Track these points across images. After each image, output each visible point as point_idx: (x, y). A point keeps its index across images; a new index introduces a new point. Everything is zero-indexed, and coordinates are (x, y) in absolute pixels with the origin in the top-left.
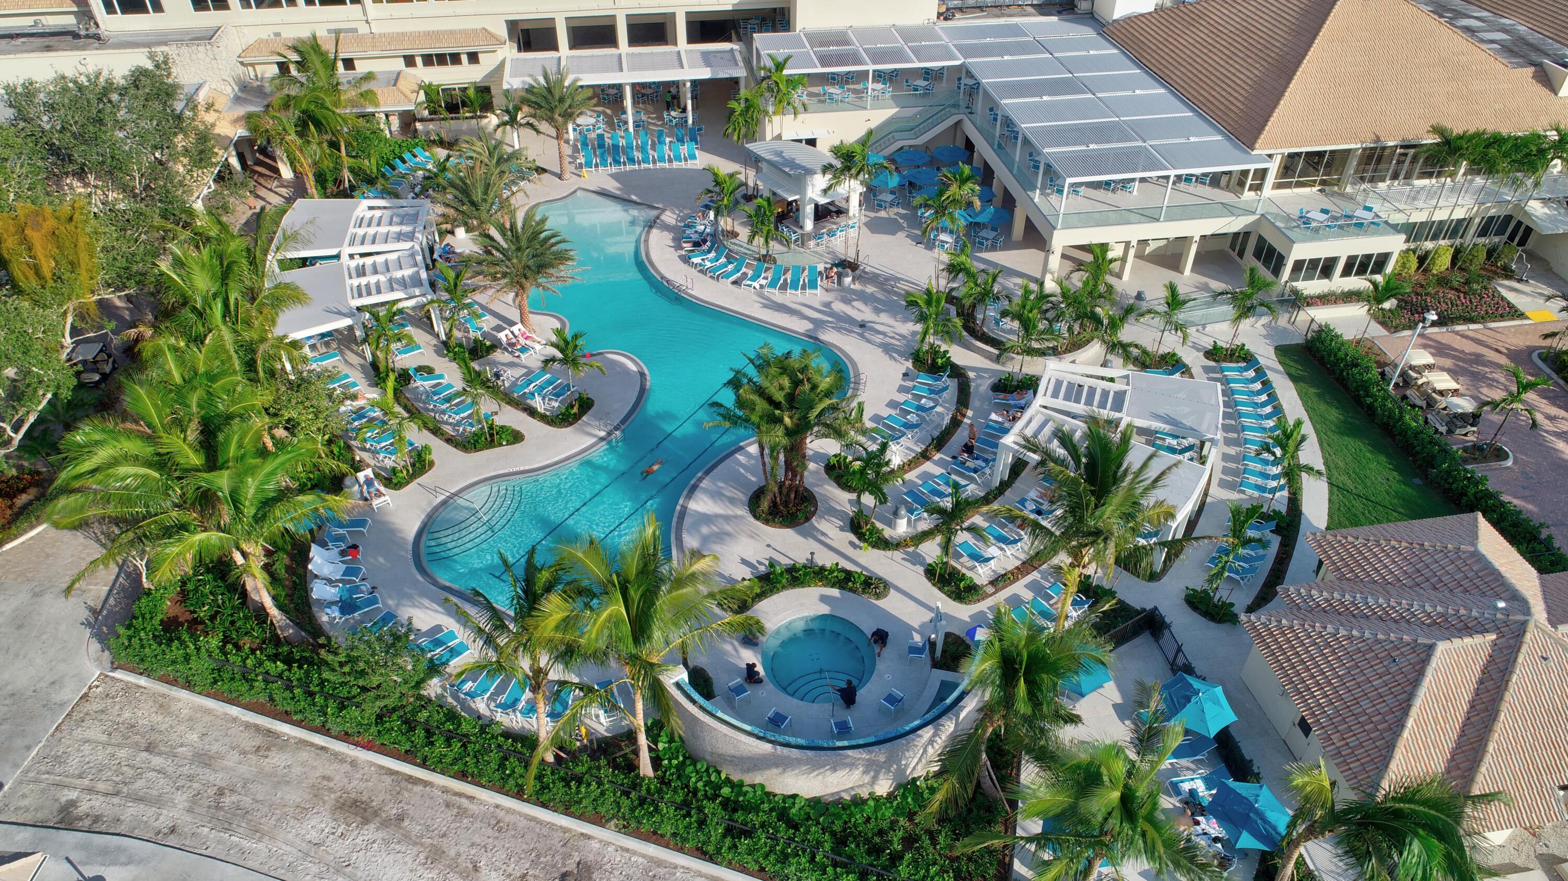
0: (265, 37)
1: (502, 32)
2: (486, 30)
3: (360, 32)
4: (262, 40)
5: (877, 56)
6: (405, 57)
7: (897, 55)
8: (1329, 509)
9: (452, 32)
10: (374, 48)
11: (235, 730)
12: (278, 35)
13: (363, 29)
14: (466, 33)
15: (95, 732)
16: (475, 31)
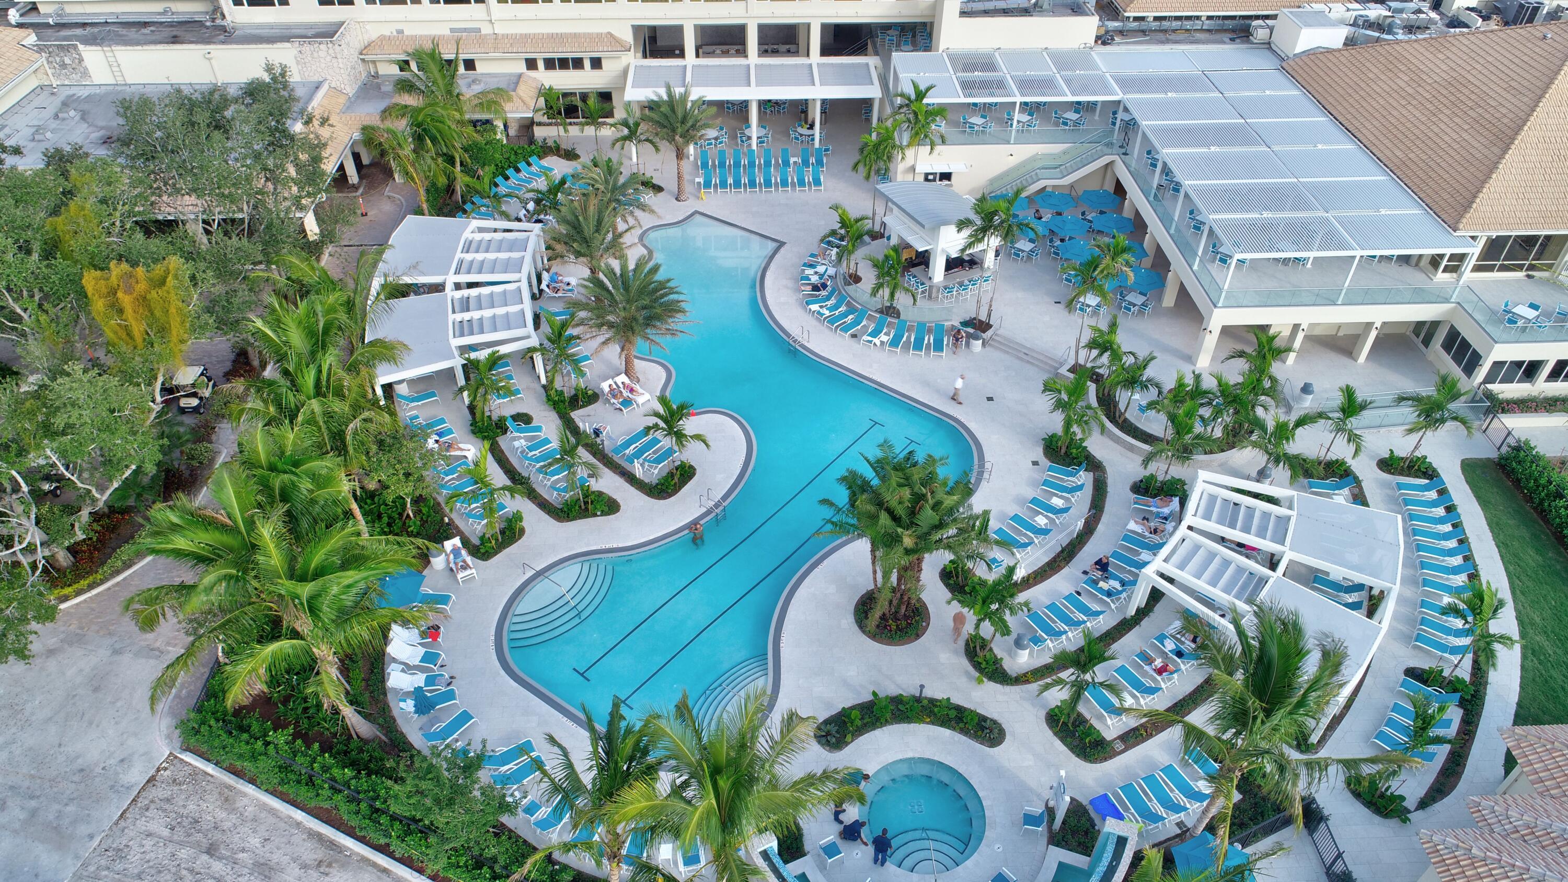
0: (387, 33)
1: (628, 36)
2: (611, 35)
3: (483, 32)
4: (385, 36)
5: (1025, 85)
6: (527, 60)
7: (1047, 84)
8: (1522, 678)
9: (575, 36)
10: (496, 49)
11: (299, 837)
12: (400, 32)
13: (486, 30)
14: (590, 37)
15: (158, 824)
16: (599, 35)
